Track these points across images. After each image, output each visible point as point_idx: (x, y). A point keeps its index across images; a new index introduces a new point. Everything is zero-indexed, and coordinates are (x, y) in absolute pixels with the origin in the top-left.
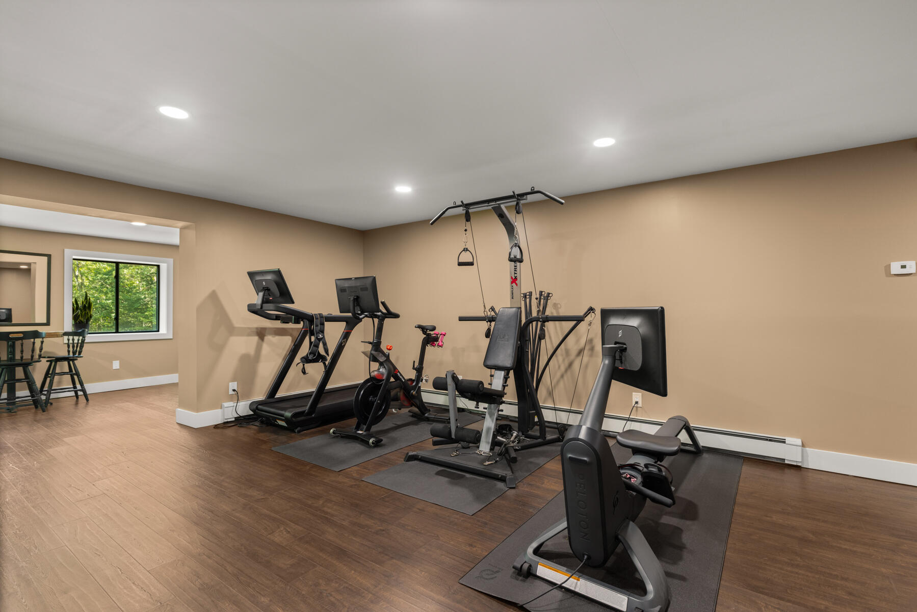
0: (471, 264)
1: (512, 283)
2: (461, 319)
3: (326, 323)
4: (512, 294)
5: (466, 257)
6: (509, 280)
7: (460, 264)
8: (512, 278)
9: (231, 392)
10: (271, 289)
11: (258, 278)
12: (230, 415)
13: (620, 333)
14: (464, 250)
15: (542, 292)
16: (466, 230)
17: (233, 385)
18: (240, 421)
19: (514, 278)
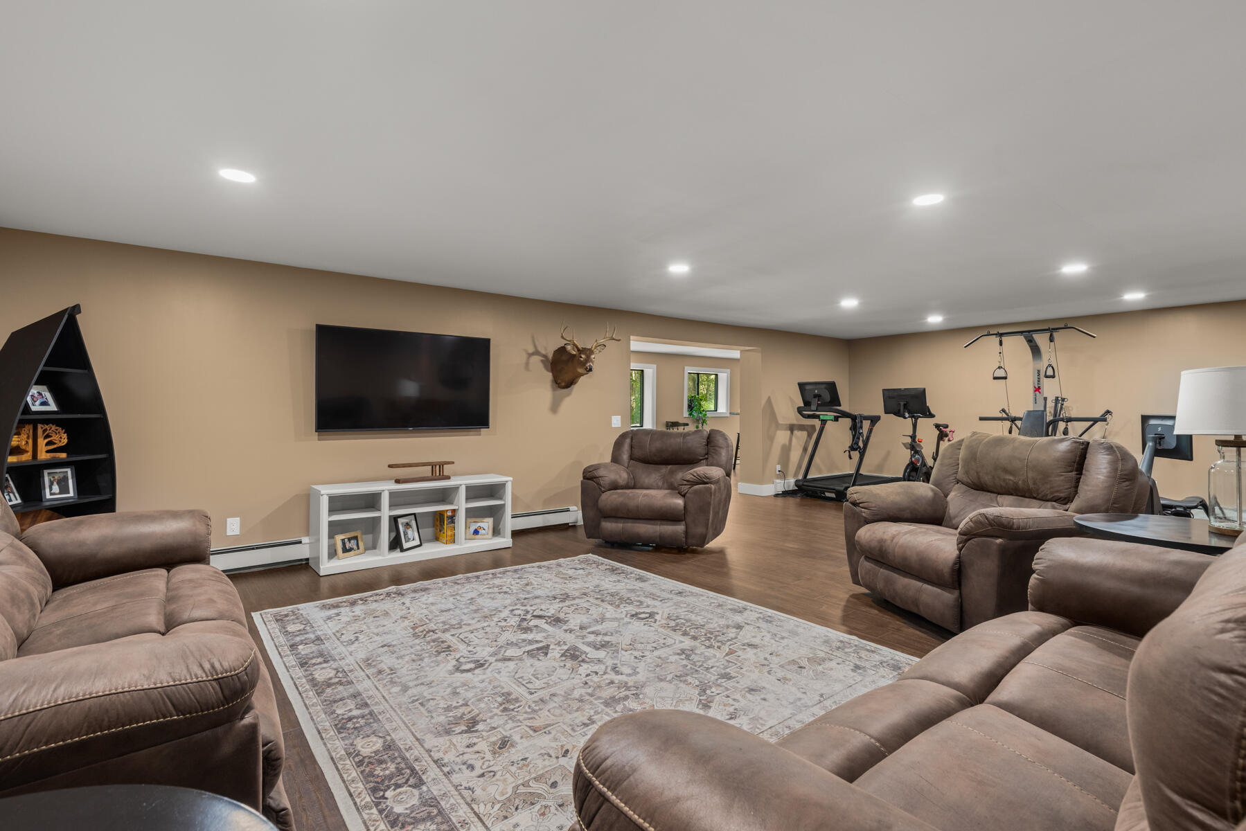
0: (1005, 378)
1: (1035, 391)
2: (981, 419)
3: (864, 421)
4: (1036, 400)
5: (1001, 373)
6: (1032, 390)
7: (995, 378)
8: (1035, 387)
9: (778, 473)
10: (823, 395)
11: (808, 387)
12: (780, 489)
13: (1160, 429)
14: (999, 368)
15: (1058, 397)
16: (1000, 353)
17: (778, 467)
18: (786, 494)
19: (1037, 387)
